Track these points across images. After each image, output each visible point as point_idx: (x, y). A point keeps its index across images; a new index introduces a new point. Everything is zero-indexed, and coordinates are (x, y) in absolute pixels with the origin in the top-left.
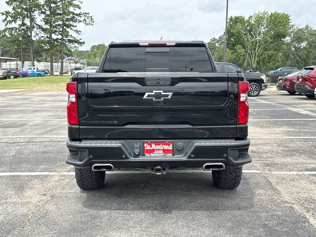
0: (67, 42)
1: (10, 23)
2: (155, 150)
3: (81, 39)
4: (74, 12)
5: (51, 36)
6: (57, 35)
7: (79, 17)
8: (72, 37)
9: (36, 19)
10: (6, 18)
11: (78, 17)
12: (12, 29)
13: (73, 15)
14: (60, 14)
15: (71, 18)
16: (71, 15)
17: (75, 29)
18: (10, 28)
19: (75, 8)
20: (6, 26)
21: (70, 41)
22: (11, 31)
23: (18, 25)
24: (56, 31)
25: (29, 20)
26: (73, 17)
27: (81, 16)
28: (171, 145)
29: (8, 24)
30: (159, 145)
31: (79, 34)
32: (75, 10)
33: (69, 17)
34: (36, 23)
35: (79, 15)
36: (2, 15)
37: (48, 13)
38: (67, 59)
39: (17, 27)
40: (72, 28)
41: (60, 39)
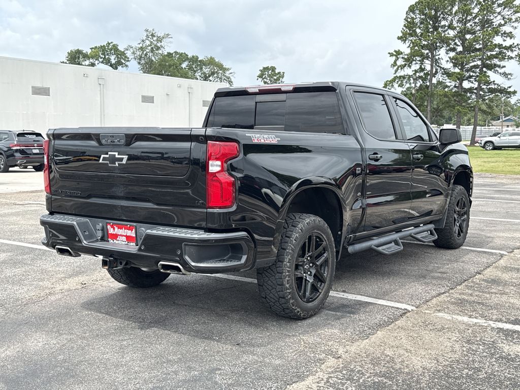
0: (486, 93)
1: (401, 69)
2: (119, 235)
3: (510, 87)
4: (502, 45)
5: (461, 84)
6: (472, 83)
7: (510, 52)
8: (495, 84)
9: (441, 60)
10: (395, 62)
11: (508, 51)
12: (404, 77)
13: (499, 49)
14: (479, 50)
15: (496, 54)
16: (497, 49)
17: (501, 71)
18: (400, 76)
19: (505, 38)
20: (395, 73)
21: (491, 91)
22: (402, 81)
23: (413, 71)
24: (470, 77)
25: (430, 63)
26: (501, 53)
27: (514, 49)
28: (134, 230)
29: (399, 71)
30: (121, 228)
31: (509, 79)
32: (504, 41)
33: (494, 53)
34: (441, 66)
35: (510, 48)
36: (391, 56)
37: (460, 49)
38: (504, 119)
39: (411, 73)
40: (497, 70)
41: (476, 89)
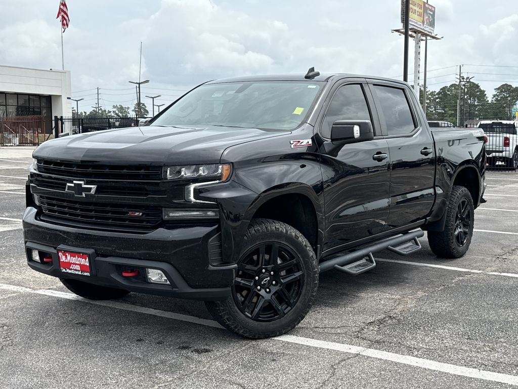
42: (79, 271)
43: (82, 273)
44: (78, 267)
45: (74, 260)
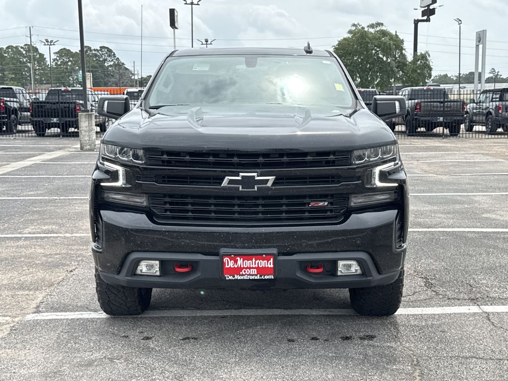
42: (256, 275)
43: (260, 276)
44: (255, 271)
45: (248, 263)
